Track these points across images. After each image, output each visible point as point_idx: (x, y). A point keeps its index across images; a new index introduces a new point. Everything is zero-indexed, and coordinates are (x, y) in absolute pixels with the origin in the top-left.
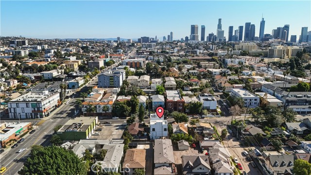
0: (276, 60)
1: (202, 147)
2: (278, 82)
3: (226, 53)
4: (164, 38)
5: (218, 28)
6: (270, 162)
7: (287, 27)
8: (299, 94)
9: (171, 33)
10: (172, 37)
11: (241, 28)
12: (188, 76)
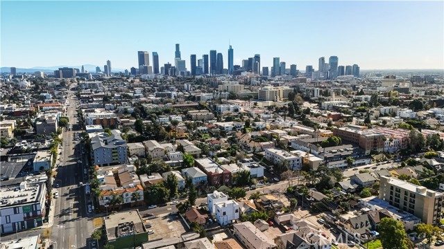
0: (270, 103)
1: (281, 223)
2: (302, 135)
3: (212, 97)
4: (98, 69)
5: (176, 57)
6: (351, 224)
7: (257, 57)
8: (334, 149)
9: (109, 62)
10: (110, 68)
11: (206, 57)
12: (198, 135)
